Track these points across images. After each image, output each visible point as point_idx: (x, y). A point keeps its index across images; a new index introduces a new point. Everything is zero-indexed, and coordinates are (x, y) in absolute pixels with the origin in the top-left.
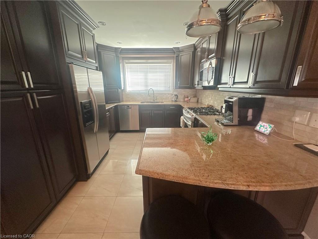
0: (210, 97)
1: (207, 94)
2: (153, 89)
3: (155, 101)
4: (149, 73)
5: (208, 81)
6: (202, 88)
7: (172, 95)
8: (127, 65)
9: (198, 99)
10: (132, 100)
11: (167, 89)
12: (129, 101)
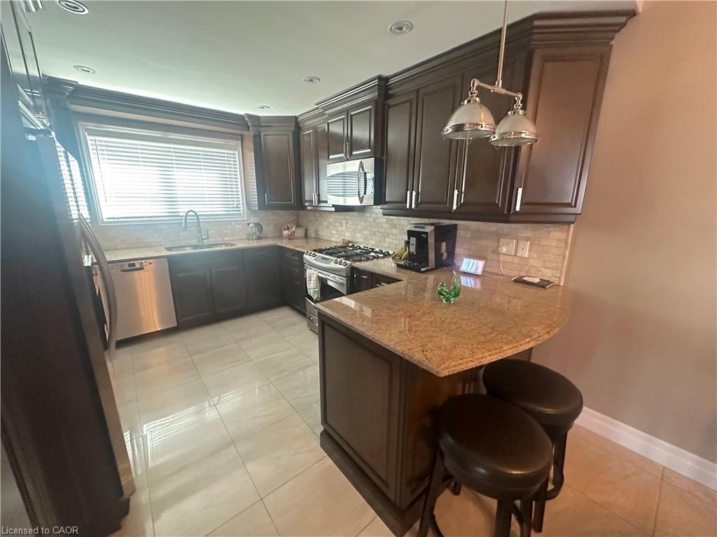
0: (342, 226)
1: (332, 220)
2: (194, 210)
3: (204, 241)
4: (175, 169)
5: (359, 196)
6: (333, 209)
7: (249, 224)
8: (93, 138)
9: (306, 230)
10: (126, 246)
11: (233, 211)
12: (116, 249)
